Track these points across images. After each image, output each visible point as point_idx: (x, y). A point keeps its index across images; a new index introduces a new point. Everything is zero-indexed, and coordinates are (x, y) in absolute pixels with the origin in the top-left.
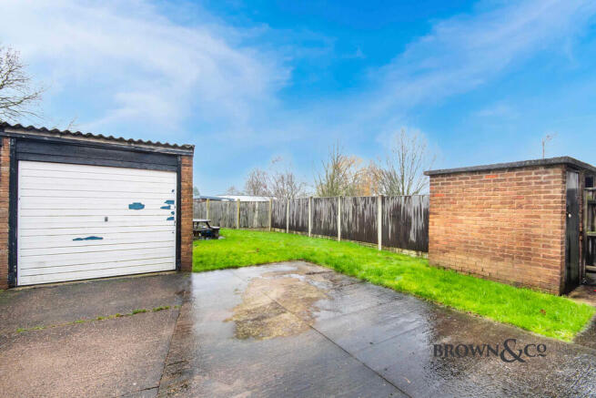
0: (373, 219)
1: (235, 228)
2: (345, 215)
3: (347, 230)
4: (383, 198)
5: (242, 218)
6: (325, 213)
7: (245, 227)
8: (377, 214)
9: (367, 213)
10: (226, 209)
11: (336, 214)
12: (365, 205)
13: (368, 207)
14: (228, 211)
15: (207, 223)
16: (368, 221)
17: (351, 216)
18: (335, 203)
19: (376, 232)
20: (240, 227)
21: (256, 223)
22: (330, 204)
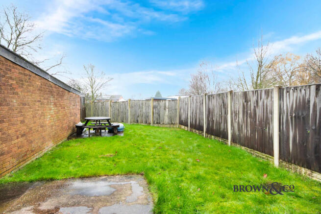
0: (267, 121)
1: (150, 124)
2: (235, 114)
3: (237, 133)
4: (280, 89)
5: (156, 115)
6: (217, 112)
7: (157, 123)
8: (272, 113)
9: (259, 112)
10: (142, 108)
11: (226, 113)
12: (257, 102)
13: (260, 103)
14: (144, 109)
15: (108, 120)
16: (260, 122)
17: (241, 116)
18: (225, 99)
19: (271, 139)
20: (154, 123)
21: (166, 120)
22: (221, 101)
